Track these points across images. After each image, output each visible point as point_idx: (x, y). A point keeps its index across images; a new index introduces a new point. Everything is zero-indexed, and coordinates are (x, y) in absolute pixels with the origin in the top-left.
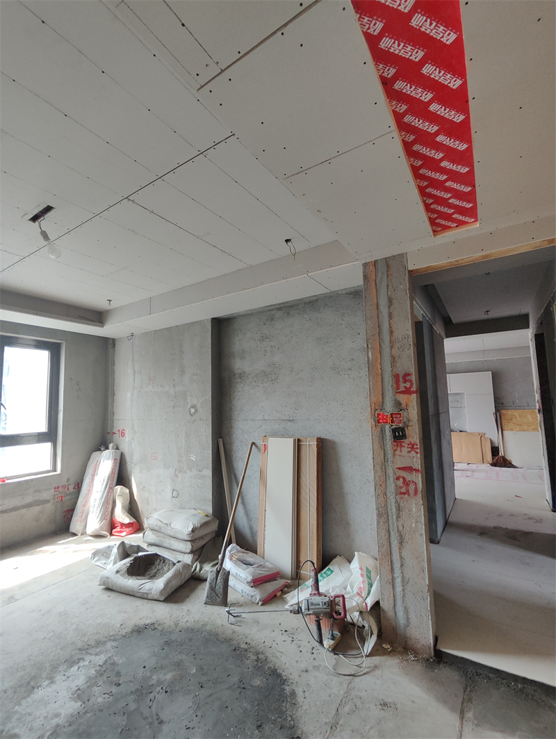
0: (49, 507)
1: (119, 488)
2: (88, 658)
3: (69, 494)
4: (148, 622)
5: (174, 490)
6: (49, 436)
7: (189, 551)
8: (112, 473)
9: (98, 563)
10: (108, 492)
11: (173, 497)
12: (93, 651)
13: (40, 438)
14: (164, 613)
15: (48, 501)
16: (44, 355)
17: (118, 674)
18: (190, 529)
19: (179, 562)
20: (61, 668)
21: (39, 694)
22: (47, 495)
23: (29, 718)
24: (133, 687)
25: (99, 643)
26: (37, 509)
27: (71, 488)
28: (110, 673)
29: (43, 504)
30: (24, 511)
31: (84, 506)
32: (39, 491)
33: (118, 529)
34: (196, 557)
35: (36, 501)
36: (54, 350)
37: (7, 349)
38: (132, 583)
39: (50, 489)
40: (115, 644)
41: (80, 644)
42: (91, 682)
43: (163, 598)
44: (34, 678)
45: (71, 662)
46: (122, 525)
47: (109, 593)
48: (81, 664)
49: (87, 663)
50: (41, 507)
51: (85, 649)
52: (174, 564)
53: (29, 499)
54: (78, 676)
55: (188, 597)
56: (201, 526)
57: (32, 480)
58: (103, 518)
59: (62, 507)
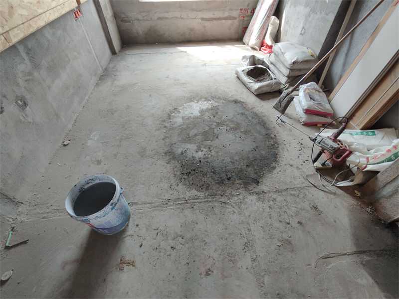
0: (236, 23)
1: (273, 17)
2: (212, 101)
3: (247, 16)
4: (242, 100)
5: (303, 28)
7: (286, 75)
8: (273, 4)
9: (243, 63)
10: (266, 20)
11: (301, 34)
12: (215, 100)
14: (252, 100)
15: (235, 18)
17: (217, 113)
18: (293, 61)
19: (275, 79)
20: (203, 99)
21: (192, 104)
22: (235, 14)
23: (185, 109)
24: (217, 121)
25: (219, 98)
26: (230, 22)
27: (249, 11)
28: (215, 111)
29: (233, 19)
30: (224, 21)
31: (252, 26)
32: (232, 10)
33: (264, 48)
34: (290, 81)
35: (230, 16)
38: (246, 79)
39: (238, 10)
40: (224, 102)
41: (213, 95)
42: (208, 110)
43: (256, 94)
44: (194, 98)
45: (207, 100)
46: (267, 46)
47: (237, 79)
48: (209, 102)
49: (210, 103)
50: (232, 21)
51: (213, 98)
52: (272, 79)
53: (226, 14)
54: (205, 105)
55: (269, 99)
56: (302, 62)
58: (258, 38)
59: (243, 25)
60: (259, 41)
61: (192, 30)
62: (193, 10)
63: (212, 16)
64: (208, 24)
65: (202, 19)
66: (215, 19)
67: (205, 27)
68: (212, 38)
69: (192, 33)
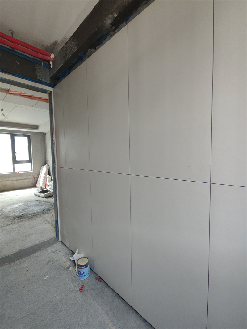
0: (31, 180)
1: (48, 176)
3: (36, 177)
6: (30, 161)
8: (46, 172)
10: (45, 177)
13: (27, 162)
15: (31, 179)
16: (26, 138)
22: (30, 177)
27: (37, 176)
30: (24, 180)
31: (40, 180)
32: (28, 176)
33: (47, 186)
35: (27, 178)
36: (29, 137)
37: (15, 137)
39: (31, 175)
50: (29, 180)
52: (50, 192)
53: (25, 177)
57: (26, 173)
58: (43, 183)
59: (35, 180)
60: (44, 185)
61: (5, 185)
62: (6, 177)
63: (17, 179)
64: (16, 183)
65: (12, 180)
66: (19, 180)
67: (13, 183)
68: (19, 188)
69: (5, 187)
